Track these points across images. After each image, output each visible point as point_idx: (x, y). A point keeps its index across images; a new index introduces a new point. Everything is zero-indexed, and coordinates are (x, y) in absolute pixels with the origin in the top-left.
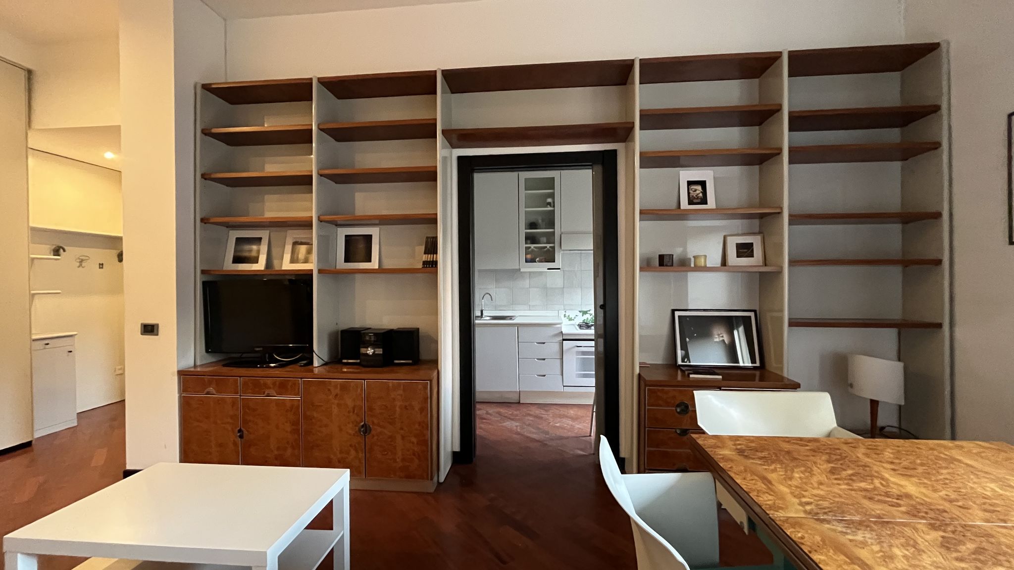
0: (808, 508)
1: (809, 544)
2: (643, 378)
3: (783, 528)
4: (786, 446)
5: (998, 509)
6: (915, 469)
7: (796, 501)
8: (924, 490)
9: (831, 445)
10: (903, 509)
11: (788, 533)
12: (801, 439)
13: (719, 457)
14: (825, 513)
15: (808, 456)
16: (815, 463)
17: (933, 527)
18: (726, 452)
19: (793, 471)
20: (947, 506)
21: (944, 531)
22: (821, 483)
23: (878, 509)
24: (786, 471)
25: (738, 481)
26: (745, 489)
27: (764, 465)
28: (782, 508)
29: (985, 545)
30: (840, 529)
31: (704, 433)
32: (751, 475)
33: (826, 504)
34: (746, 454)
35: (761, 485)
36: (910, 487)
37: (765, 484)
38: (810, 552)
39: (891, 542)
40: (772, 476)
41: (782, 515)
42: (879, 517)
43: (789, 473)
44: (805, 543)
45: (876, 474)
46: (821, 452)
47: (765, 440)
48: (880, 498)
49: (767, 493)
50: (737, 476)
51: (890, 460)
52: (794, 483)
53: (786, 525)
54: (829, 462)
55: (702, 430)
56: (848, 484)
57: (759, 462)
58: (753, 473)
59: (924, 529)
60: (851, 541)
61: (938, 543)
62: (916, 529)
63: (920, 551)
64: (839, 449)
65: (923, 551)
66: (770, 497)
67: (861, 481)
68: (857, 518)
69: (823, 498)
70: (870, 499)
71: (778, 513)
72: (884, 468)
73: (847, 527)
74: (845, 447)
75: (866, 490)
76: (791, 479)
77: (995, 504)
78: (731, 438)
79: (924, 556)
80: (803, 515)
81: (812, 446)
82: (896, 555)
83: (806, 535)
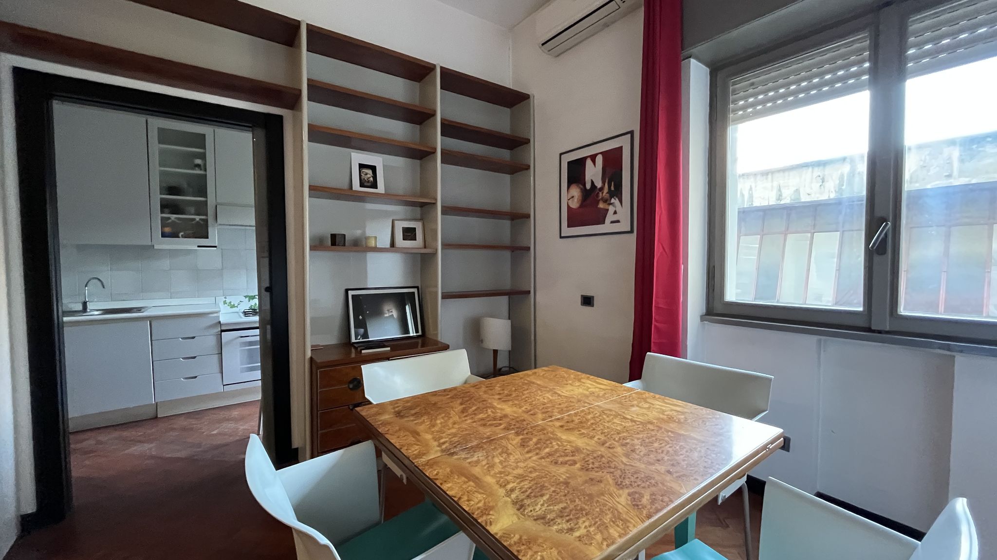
0: (444, 447)
1: (441, 477)
2: (315, 361)
3: (424, 471)
4: (434, 399)
5: (549, 410)
6: (511, 395)
7: (436, 443)
8: (515, 409)
9: (464, 390)
10: (502, 427)
11: (427, 474)
12: (445, 390)
13: (379, 423)
14: (455, 447)
15: (448, 403)
16: (452, 408)
17: (517, 434)
18: (386, 417)
19: (436, 419)
20: (526, 416)
21: (523, 435)
22: (454, 423)
23: (487, 431)
24: (431, 421)
25: (392, 441)
26: (398, 447)
27: (415, 420)
28: (424, 454)
29: (542, 437)
30: (463, 456)
31: (370, 403)
32: (404, 432)
33: (456, 439)
34: (402, 414)
35: (411, 439)
36: (507, 409)
37: (414, 437)
38: (441, 484)
39: (493, 455)
40: (421, 428)
41: (424, 460)
42: (488, 438)
43: (433, 422)
44: (438, 478)
45: (489, 405)
46: (457, 398)
47: (419, 398)
48: (490, 423)
49: (415, 444)
50: (392, 436)
51: (498, 392)
52: (436, 428)
53: (427, 467)
54: (461, 404)
55: (369, 401)
56: (472, 418)
57: (412, 419)
58: (406, 429)
59: (513, 437)
60: (470, 463)
61: (519, 444)
62: (508, 439)
63: (509, 454)
64: (469, 392)
65: (511, 454)
66: (417, 447)
67: (480, 413)
68: (475, 443)
69: (455, 435)
70: (484, 425)
71: (421, 459)
72: (494, 398)
73: (468, 453)
74: (472, 390)
75: (482, 419)
76: (434, 426)
77: (547, 407)
78: (392, 403)
79: (511, 457)
80: (439, 454)
81: (451, 394)
82: (496, 463)
83: (440, 471)
